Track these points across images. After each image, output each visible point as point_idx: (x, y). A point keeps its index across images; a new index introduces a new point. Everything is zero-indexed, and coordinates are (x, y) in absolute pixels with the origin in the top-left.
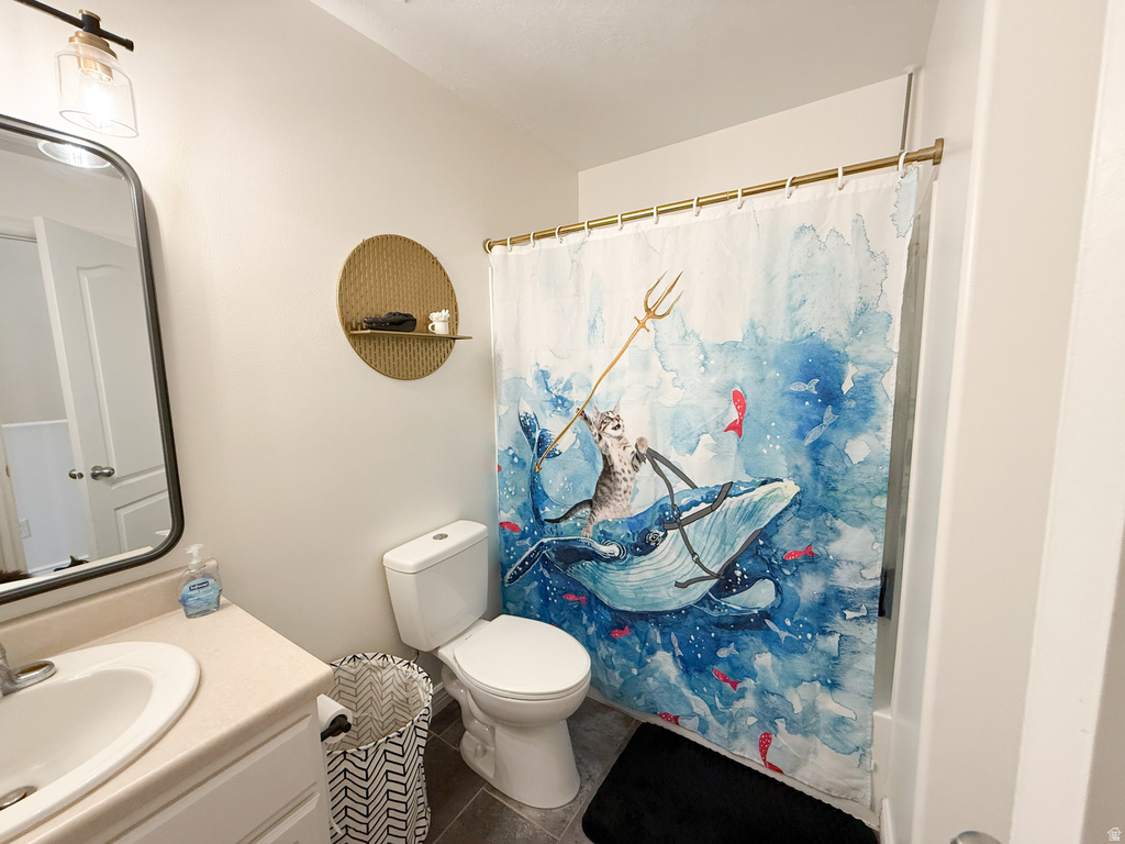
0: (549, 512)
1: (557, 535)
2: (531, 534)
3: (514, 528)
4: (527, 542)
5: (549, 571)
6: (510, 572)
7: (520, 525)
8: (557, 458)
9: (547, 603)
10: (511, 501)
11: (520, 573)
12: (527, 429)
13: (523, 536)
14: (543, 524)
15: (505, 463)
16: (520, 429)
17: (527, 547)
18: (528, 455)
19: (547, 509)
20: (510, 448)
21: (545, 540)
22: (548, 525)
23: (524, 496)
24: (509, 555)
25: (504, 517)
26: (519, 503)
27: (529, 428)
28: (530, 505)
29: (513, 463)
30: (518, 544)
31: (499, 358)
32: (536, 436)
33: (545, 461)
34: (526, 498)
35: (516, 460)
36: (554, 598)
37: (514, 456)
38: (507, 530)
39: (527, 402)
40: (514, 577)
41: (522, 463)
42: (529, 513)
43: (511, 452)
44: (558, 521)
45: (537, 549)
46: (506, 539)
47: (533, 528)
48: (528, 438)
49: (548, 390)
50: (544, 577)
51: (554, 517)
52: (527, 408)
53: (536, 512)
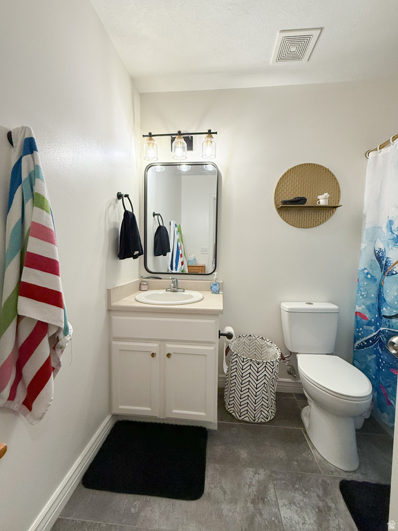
0: (386, 311)
1: (389, 327)
2: (374, 324)
3: (364, 317)
4: (372, 328)
5: (382, 349)
6: (358, 342)
7: (368, 316)
8: (394, 276)
9: (379, 370)
10: (363, 300)
11: (364, 346)
12: (379, 259)
13: (370, 324)
14: (381, 318)
15: (362, 276)
16: (374, 258)
17: (372, 332)
18: (378, 274)
19: (384, 309)
20: (365, 269)
21: (381, 329)
22: (384, 319)
23: (373, 299)
24: (359, 332)
25: (358, 309)
26: (369, 303)
27: (381, 257)
28: (377, 306)
29: (367, 278)
30: (365, 327)
31: (365, 216)
32: (384, 262)
33: (386, 278)
34: (375, 301)
35: (369, 276)
36: (382, 368)
37: (368, 274)
38: (358, 317)
39: (382, 242)
40: (360, 347)
41: (373, 279)
42: (375, 311)
43: (366, 271)
44: (391, 317)
45: (378, 334)
46: (357, 322)
47: (377, 320)
48: (380, 264)
49: (392, 232)
50: (379, 353)
51: (388, 315)
52: (380, 245)
53: (379, 310)
